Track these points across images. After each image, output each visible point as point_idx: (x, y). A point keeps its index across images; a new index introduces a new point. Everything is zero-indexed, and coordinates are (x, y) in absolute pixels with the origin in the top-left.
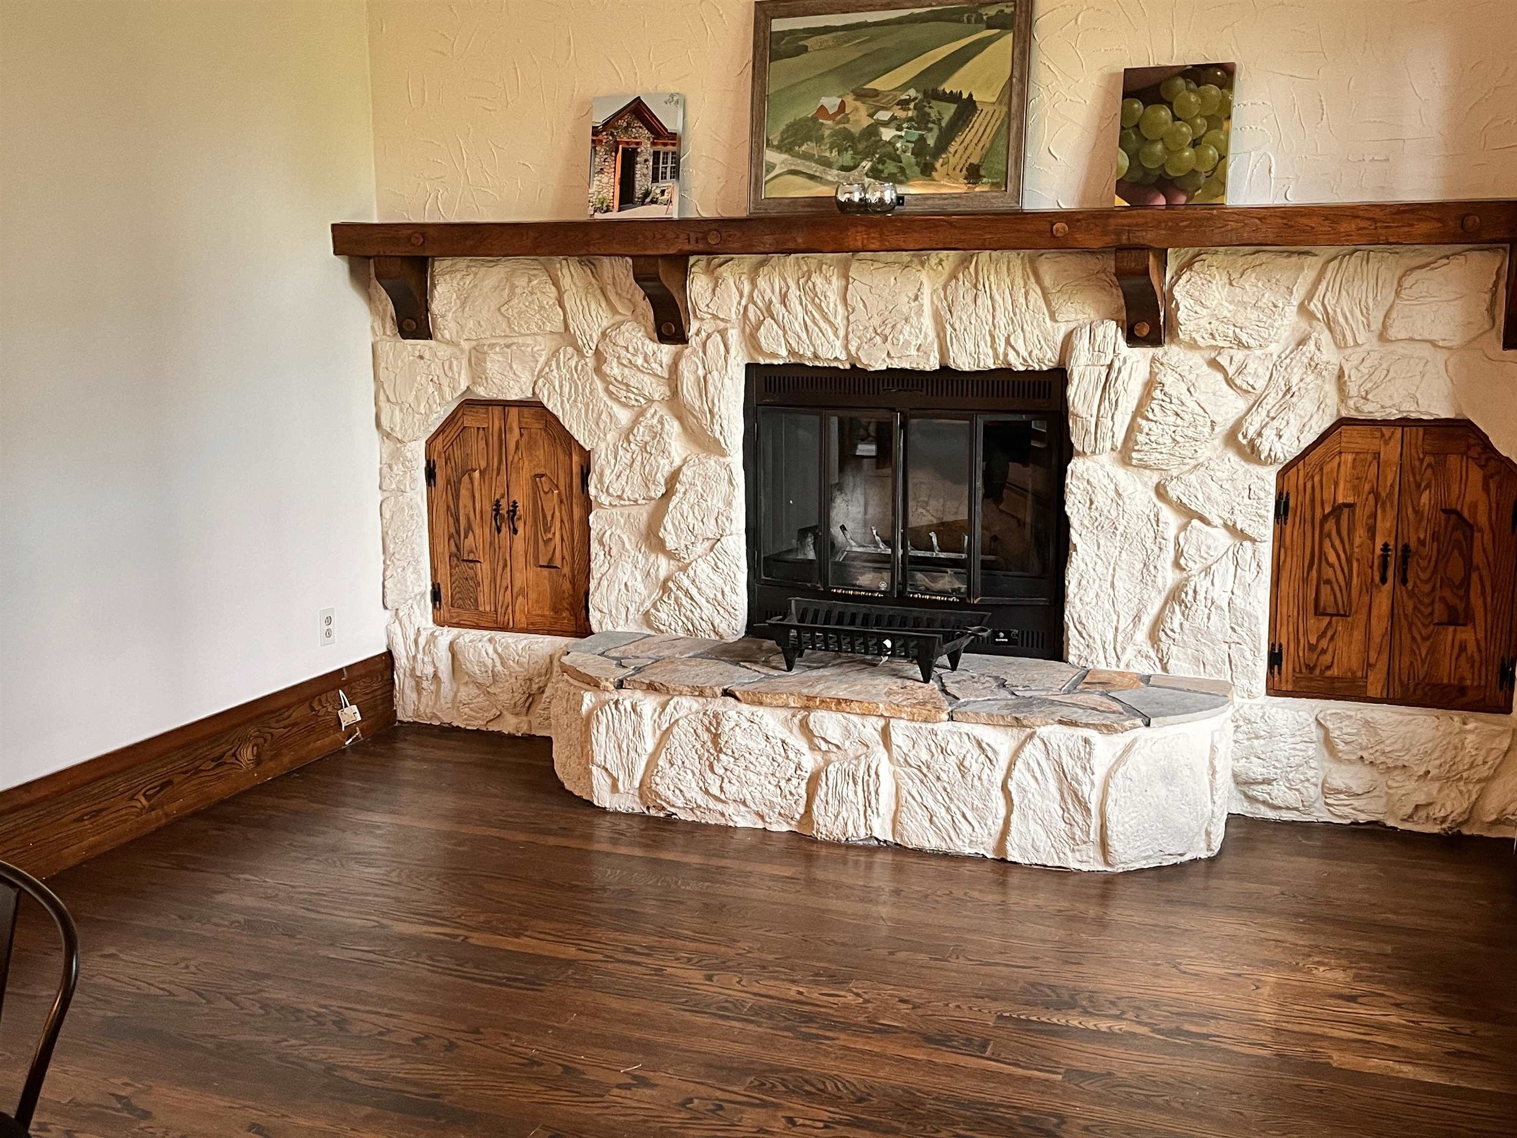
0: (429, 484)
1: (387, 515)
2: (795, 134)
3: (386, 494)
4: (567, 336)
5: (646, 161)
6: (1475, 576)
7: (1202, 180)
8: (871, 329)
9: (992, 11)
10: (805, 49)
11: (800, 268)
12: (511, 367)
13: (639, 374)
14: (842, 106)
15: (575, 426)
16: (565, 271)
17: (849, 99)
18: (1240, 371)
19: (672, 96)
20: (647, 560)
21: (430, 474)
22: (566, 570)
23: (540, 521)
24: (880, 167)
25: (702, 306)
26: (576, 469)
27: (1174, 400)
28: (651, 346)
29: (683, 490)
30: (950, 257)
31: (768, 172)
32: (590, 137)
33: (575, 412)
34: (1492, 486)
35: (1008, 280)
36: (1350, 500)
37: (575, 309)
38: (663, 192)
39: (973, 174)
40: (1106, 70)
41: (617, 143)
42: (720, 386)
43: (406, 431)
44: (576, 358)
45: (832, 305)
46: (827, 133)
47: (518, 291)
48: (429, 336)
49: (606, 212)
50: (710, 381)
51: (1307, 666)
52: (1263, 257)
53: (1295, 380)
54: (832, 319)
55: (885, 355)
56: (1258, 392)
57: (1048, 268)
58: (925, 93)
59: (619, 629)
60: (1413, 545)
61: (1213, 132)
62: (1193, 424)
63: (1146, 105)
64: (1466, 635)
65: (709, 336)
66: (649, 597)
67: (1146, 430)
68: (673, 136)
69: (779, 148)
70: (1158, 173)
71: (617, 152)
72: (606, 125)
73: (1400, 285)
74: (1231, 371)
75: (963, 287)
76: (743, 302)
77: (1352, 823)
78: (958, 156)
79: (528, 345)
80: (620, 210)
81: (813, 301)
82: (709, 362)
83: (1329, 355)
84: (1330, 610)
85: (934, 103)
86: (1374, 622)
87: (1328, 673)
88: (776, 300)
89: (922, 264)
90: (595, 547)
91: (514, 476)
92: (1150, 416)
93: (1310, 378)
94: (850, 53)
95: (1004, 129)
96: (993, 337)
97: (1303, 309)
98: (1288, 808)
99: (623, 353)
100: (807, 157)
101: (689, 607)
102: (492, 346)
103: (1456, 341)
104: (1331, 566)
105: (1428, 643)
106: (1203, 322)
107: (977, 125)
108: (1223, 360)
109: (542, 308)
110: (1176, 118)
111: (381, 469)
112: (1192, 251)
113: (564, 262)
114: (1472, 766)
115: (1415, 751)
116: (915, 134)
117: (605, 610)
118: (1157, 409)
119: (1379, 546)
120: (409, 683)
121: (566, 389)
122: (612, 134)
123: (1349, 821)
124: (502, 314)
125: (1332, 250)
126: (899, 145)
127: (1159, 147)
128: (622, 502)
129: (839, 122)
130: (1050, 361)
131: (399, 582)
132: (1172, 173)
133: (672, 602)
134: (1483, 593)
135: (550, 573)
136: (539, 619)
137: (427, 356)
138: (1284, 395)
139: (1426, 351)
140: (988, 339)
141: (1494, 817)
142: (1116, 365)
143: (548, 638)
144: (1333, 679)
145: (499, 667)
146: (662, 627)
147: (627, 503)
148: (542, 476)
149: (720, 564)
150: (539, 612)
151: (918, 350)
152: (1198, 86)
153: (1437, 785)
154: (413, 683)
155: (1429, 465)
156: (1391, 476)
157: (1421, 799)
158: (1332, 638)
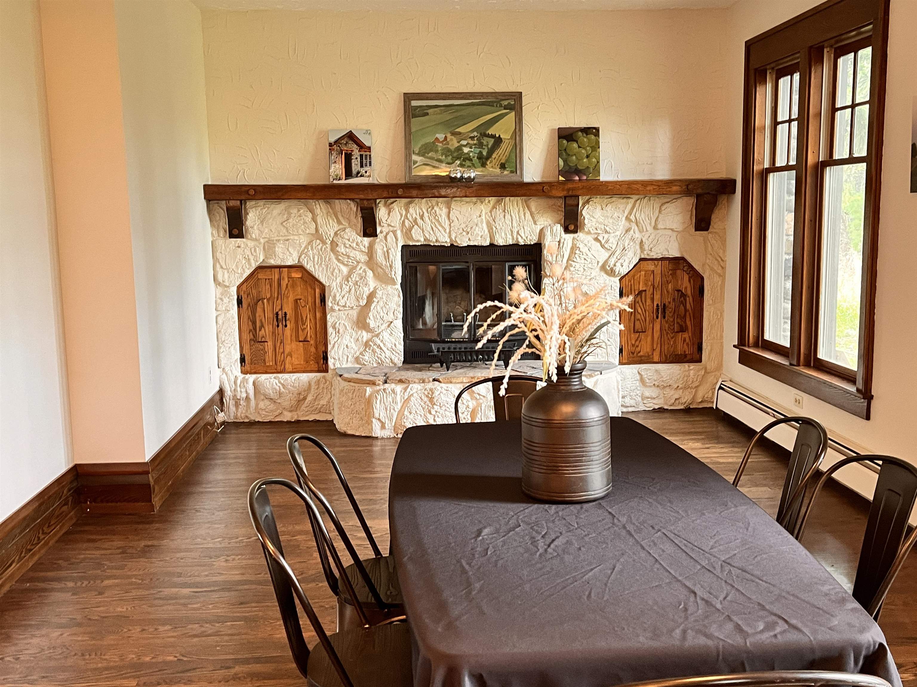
0: (238, 307)
1: (220, 322)
2: (426, 149)
3: (219, 313)
4: (317, 235)
5: (356, 158)
6: (688, 314)
7: (591, 169)
8: (461, 229)
9: (506, 103)
10: (427, 114)
11: (428, 204)
12: (288, 250)
13: (353, 251)
14: (446, 138)
15: (320, 275)
16: (318, 206)
17: (449, 136)
18: (607, 242)
19: (367, 131)
20: (357, 334)
21: (240, 302)
22: (312, 342)
23: (298, 319)
24: (464, 163)
25: (384, 221)
26: (317, 295)
27: (584, 254)
28: (360, 239)
29: (377, 301)
30: (493, 200)
31: (414, 164)
32: (328, 148)
33: (321, 269)
34: (692, 281)
35: (517, 209)
36: (644, 289)
37: (322, 223)
38: (366, 172)
39: (503, 166)
40: (551, 128)
41: (341, 151)
42: (395, 254)
43: (231, 281)
44: (321, 245)
45: (443, 220)
46: (440, 149)
47: (293, 215)
48: (242, 237)
49: (339, 180)
50: (391, 253)
51: (632, 352)
52: (614, 199)
53: (626, 245)
54: (443, 225)
55: (467, 240)
56: (613, 250)
57: (534, 203)
58: (481, 134)
59: (343, 366)
60: (667, 304)
61: (594, 153)
62: (591, 263)
63: (568, 141)
64: (686, 335)
65: (387, 234)
66: (358, 350)
67: (574, 266)
68: (369, 148)
69: (418, 154)
70: (575, 167)
71: (342, 154)
72: (336, 142)
73: (660, 209)
74: (603, 242)
75: (499, 212)
76: (402, 219)
77: (653, 409)
78: (496, 159)
79: (297, 240)
80: (346, 179)
81: (435, 218)
82: (389, 245)
83: (638, 235)
84: (640, 331)
85: (485, 138)
86: (655, 334)
87: (639, 355)
88: (418, 217)
89: (482, 203)
90: (330, 330)
91: (285, 300)
92: (575, 260)
93: (632, 244)
94: (447, 117)
95: (514, 150)
96: (512, 231)
97: (628, 219)
98: (631, 406)
99: (347, 242)
100: (432, 158)
101: (379, 353)
102: (278, 241)
103: (680, 229)
104: (639, 313)
105: (673, 340)
106: (594, 224)
107: (503, 148)
108: (600, 238)
109: (305, 223)
110: (579, 147)
111: (216, 301)
112: (587, 197)
113: (317, 202)
114: (693, 382)
115: (674, 379)
116: (478, 150)
117: (337, 358)
118: (578, 257)
119: (655, 305)
120: (232, 402)
121: (316, 259)
122: (339, 146)
123: (652, 409)
124: (284, 226)
125: (636, 197)
126: (471, 154)
127: (574, 157)
128: (345, 308)
129: (445, 144)
130: (535, 240)
131: (228, 354)
132: (580, 168)
133: (370, 351)
134: (691, 320)
135: (304, 345)
136: (299, 366)
137: (242, 246)
138: (623, 250)
139: (669, 232)
140: (510, 232)
141: (700, 400)
142: (562, 241)
143: (305, 375)
144: (641, 356)
145: (282, 390)
146: (365, 363)
147: (348, 309)
148: (300, 299)
149: (393, 333)
150: (299, 363)
151: (481, 237)
152: (587, 135)
153: (681, 390)
154: (234, 403)
155: (671, 274)
156: (658, 279)
157: (677, 396)
158: (640, 341)
